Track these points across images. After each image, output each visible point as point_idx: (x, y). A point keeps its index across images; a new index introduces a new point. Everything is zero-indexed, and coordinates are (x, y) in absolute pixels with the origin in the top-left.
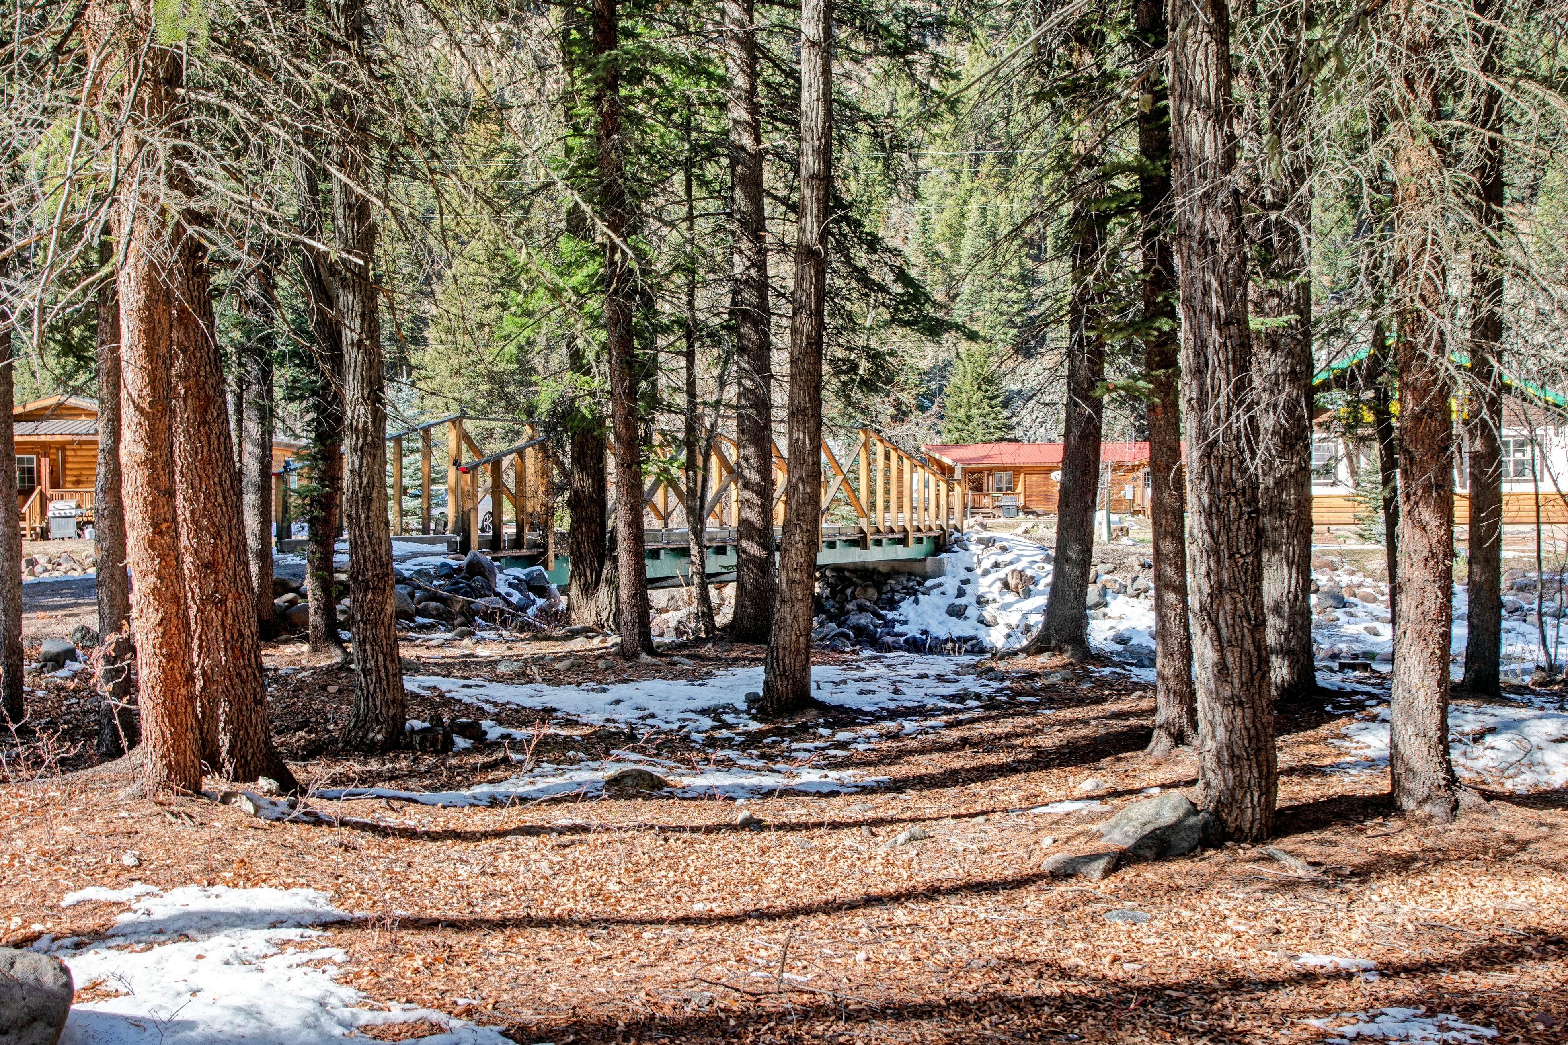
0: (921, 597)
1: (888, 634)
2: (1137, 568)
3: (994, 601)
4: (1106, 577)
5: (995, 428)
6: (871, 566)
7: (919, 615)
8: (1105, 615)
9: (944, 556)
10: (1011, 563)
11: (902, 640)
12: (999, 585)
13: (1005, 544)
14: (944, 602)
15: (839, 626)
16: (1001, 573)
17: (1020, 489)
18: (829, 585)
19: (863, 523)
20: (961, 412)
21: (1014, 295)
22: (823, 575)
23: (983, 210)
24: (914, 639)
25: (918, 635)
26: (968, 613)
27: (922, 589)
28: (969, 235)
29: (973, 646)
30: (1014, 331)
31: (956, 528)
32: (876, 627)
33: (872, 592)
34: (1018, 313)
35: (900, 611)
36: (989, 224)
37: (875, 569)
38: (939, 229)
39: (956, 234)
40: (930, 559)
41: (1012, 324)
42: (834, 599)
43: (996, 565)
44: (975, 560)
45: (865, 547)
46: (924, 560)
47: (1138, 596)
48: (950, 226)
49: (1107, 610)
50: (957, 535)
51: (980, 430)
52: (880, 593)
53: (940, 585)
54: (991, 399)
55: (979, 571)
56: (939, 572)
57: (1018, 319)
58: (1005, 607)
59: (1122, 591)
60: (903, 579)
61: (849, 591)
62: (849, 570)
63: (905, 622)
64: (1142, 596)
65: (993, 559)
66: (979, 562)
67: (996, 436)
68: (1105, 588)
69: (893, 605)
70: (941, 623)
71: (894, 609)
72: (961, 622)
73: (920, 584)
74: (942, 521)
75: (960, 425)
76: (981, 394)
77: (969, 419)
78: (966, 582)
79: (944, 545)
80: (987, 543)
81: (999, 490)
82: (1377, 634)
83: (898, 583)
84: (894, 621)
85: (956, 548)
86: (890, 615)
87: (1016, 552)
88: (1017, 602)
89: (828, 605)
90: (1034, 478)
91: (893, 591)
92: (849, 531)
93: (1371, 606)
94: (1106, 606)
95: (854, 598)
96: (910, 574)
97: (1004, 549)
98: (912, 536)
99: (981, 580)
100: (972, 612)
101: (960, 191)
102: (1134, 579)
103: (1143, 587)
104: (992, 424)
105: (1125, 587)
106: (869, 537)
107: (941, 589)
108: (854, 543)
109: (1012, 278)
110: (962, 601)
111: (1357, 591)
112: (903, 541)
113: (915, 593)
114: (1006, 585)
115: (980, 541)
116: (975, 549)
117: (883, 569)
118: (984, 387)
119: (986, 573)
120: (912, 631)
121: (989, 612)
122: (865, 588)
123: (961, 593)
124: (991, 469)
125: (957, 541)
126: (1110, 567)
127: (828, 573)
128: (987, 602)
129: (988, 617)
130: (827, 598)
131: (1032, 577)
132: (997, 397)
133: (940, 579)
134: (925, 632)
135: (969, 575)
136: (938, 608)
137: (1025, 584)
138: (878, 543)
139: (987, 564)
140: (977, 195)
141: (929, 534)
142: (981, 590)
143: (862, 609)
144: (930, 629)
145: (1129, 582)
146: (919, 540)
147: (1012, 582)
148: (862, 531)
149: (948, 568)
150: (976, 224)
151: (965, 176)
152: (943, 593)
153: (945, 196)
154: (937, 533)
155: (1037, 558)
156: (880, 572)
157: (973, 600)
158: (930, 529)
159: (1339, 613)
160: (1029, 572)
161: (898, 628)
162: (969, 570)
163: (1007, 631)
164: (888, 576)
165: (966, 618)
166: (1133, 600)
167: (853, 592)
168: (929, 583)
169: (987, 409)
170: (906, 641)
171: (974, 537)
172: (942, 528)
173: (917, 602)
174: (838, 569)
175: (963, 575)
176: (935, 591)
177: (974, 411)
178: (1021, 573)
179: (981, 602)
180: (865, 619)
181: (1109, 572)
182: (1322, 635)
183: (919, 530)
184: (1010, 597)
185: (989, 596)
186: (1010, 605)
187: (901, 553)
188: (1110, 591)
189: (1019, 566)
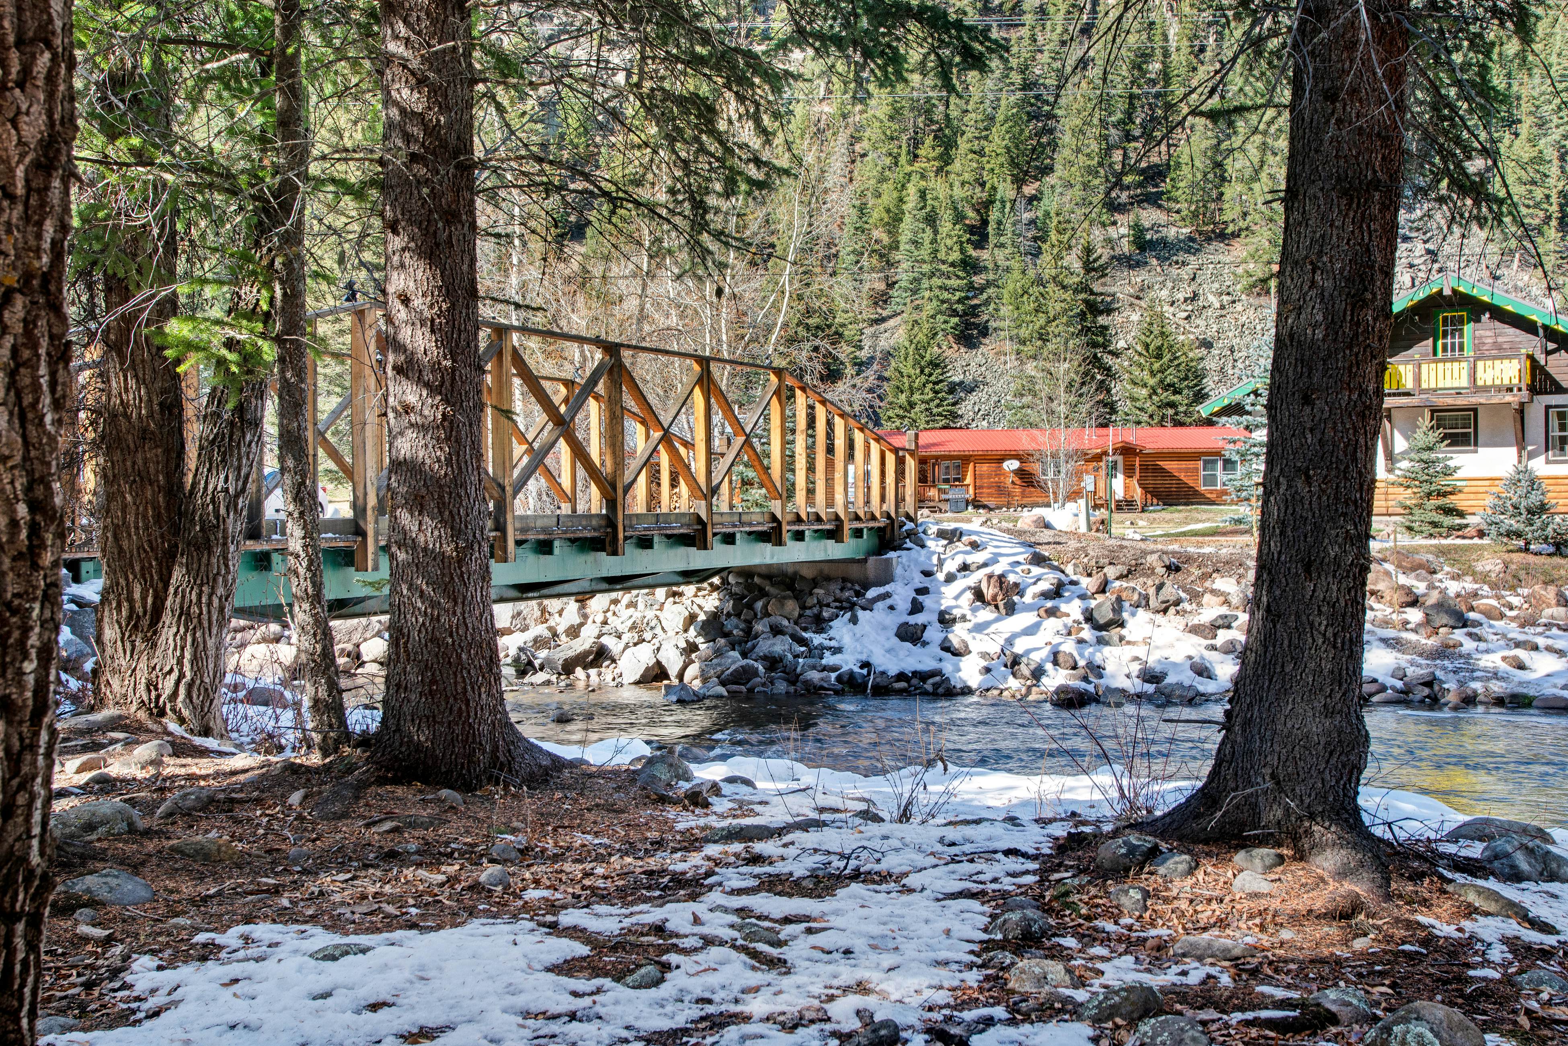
0: (860, 613)
1: (814, 667)
2: (1161, 570)
3: (964, 618)
4: (1117, 584)
5: (940, 414)
6: (790, 570)
7: (857, 639)
8: (1121, 638)
9: (892, 555)
10: (985, 565)
11: (833, 675)
12: (969, 595)
13: (974, 538)
14: (893, 621)
15: (744, 655)
16: (972, 579)
17: (969, 480)
18: (731, 595)
19: (776, 507)
20: (903, 398)
21: (954, 282)
22: (725, 581)
23: (923, 194)
24: (851, 673)
25: (856, 669)
26: (927, 636)
27: (862, 601)
28: (907, 218)
29: (936, 686)
30: (956, 320)
31: (908, 517)
32: (796, 656)
33: (792, 607)
34: (959, 301)
35: (832, 633)
36: (928, 209)
37: (796, 573)
38: (877, 214)
39: (894, 220)
40: (872, 559)
41: (954, 313)
42: (738, 615)
43: (965, 567)
44: (935, 559)
45: (779, 542)
46: (865, 561)
47: (1165, 611)
48: (888, 211)
49: (1124, 632)
50: (910, 525)
51: (923, 418)
52: (803, 607)
53: (887, 595)
54: (935, 383)
55: (941, 576)
56: (886, 578)
57: (960, 307)
58: (980, 628)
59: (1143, 602)
60: (835, 587)
61: (759, 605)
62: (760, 575)
63: (837, 650)
64: (1172, 610)
65: (959, 560)
66: (941, 563)
67: (941, 424)
68: (1119, 600)
69: (820, 624)
70: (889, 651)
71: (820, 630)
72: (917, 649)
73: (858, 594)
74: (890, 506)
75: (901, 412)
76: (923, 378)
77: (912, 405)
78: (923, 591)
79: (893, 539)
80: (951, 536)
81: (946, 481)
82: (1521, 667)
83: (828, 593)
84: (822, 648)
85: (909, 544)
86: (817, 639)
87: (990, 549)
88: (996, 620)
89: (730, 624)
90: (984, 468)
91: (820, 604)
92: (756, 518)
93: (1499, 624)
94: (1122, 625)
95: (767, 614)
96: (844, 580)
97: (975, 546)
98: (847, 526)
99: (943, 589)
100: (934, 634)
101: (897, 175)
102: (1160, 587)
103: (1172, 599)
104: (935, 411)
105: (1147, 598)
106: (785, 527)
107: (889, 602)
108: (763, 537)
109: (952, 265)
110: (919, 619)
111: (1474, 603)
112: (835, 534)
113: (852, 607)
114: (979, 595)
115: (941, 534)
116: (935, 545)
117: (807, 573)
118: (927, 371)
119: (950, 578)
120: (848, 662)
121: (959, 634)
122: (782, 600)
123: (916, 608)
124: (937, 458)
125: (910, 534)
126: (1122, 569)
127: (731, 579)
128: (954, 620)
129: (956, 642)
130: (729, 615)
131: (1016, 585)
132: (941, 381)
133: (888, 588)
134: (866, 665)
135: (926, 582)
136: (885, 628)
137: (1006, 595)
138: (799, 536)
139: (951, 566)
140: (915, 178)
141: (872, 524)
142: (945, 604)
143: (777, 631)
144: (874, 661)
145: (1152, 591)
146: (858, 533)
147: (989, 592)
148: (774, 518)
149: (898, 571)
150: (915, 208)
151: (903, 160)
152: (892, 608)
153: (882, 180)
154: (882, 522)
155: (1020, 558)
156: (802, 578)
157: (935, 618)
158: (873, 518)
159: (1459, 635)
160: (1012, 578)
161: (829, 659)
162: (927, 574)
163: (984, 663)
164: (815, 583)
165: (925, 644)
166: (1159, 618)
167: (765, 607)
168: (872, 593)
169: (931, 395)
170: (839, 679)
171: (933, 529)
172: (889, 516)
173: (854, 620)
174: (746, 573)
175: (919, 581)
176: (880, 605)
177: (916, 397)
178: (1001, 578)
179: (946, 620)
180: (780, 646)
181: (1120, 577)
182: (1444, 668)
183: (857, 518)
184: (986, 614)
185: (957, 612)
186: (986, 625)
187: (833, 550)
188: (1126, 605)
189: (998, 569)
